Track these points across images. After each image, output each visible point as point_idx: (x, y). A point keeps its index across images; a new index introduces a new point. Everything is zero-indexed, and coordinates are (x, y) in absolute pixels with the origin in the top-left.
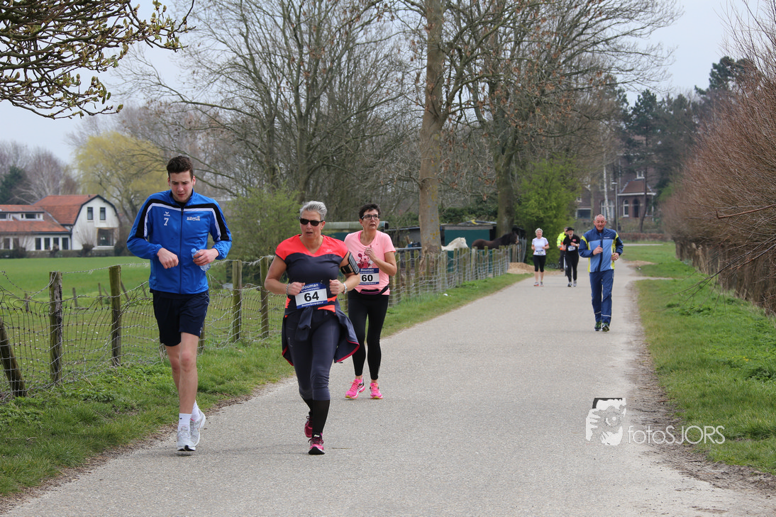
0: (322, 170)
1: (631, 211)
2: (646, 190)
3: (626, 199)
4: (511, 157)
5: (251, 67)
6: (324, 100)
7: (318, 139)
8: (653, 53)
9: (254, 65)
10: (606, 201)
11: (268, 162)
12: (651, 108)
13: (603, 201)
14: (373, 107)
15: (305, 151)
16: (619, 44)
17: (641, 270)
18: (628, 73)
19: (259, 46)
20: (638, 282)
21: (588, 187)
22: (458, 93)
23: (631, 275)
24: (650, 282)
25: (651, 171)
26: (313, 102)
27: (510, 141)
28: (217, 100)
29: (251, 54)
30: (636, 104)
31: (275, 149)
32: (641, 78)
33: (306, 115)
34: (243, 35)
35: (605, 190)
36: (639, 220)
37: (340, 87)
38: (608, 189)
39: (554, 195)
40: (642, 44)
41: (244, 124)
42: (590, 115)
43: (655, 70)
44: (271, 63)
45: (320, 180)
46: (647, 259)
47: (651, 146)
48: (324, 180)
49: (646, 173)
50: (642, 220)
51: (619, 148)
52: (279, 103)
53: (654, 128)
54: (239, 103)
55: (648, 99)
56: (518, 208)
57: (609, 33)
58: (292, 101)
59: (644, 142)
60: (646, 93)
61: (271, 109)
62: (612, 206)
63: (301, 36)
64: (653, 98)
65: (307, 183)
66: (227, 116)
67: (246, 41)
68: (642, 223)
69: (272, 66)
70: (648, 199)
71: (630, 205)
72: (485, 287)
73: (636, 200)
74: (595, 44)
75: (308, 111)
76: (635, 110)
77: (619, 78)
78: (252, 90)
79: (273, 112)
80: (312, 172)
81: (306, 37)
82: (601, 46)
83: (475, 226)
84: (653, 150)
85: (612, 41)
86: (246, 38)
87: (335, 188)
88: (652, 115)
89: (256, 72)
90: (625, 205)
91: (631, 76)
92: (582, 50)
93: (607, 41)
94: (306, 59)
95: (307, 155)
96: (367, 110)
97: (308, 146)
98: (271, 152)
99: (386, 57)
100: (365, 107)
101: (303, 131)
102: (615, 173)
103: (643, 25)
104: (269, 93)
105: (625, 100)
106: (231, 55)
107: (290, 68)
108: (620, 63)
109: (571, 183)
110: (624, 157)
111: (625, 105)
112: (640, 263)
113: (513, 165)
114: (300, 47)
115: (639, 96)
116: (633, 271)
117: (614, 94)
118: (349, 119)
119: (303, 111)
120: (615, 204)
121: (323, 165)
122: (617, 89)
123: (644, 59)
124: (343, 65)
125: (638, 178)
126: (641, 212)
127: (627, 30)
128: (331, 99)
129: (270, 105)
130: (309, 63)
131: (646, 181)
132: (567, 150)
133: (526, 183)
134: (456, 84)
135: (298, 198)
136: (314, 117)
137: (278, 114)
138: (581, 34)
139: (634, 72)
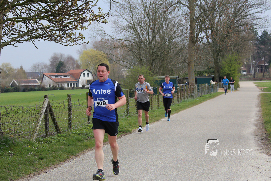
0: (157, 60)
1: (260, 70)
2: (265, 64)
3: (258, 67)
4: (219, 54)
5: (134, 27)
6: (157, 36)
7: (155, 50)
8: (265, 19)
9: (135, 26)
10: (251, 67)
11: (139, 57)
12: (266, 36)
13: (250, 67)
14: (174, 39)
15: (151, 53)
16: (254, 16)
17: (263, 90)
18: (257, 25)
19: (136, 20)
20: (261, 94)
21: (245, 63)
22: (200, 34)
23: (259, 92)
24: (265, 94)
25: (267, 57)
26: (154, 37)
27: (218, 49)
28: (123, 38)
29: (134, 23)
30: (261, 35)
31: (142, 53)
32: (262, 27)
33: (152, 42)
34: (131, 17)
35: (251, 64)
36: (262, 73)
37: (163, 32)
38: (252, 64)
39: (233, 66)
40: (262, 15)
41: (132, 45)
42: (245, 39)
43: (266, 24)
44: (140, 26)
45: (156, 63)
46: (265, 86)
47: (266, 49)
48: (158, 63)
49: (265, 58)
50: (264, 73)
51: (256, 50)
52: (143, 38)
53: (267, 43)
54: (130, 39)
55: (265, 33)
56: (221, 70)
57: (251, 12)
58: (147, 37)
59: (264, 48)
60: (264, 32)
61: (140, 40)
62: (254, 69)
63: (150, 17)
64: (267, 33)
65: (152, 64)
66: (127, 43)
67: (132, 19)
68: (263, 74)
69: (141, 27)
70: (265, 66)
71: (260, 69)
72: (210, 96)
73: (261, 67)
74: (246, 16)
75: (152, 40)
76: (261, 37)
77: (255, 27)
78: (134, 34)
79: (141, 41)
80: (154, 60)
81: (151, 17)
82: (248, 17)
83: (207, 76)
84: (267, 50)
85: (252, 15)
86: (132, 18)
87: (161, 65)
88: (267, 39)
89: (135, 28)
90: (258, 69)
91: (259, 26)
92: (242, 18)
93: (250, 15)
94: (152, 24)
95: (152, 55)
96: (171, 40)
97: (152, 52)
98: (140, 54)
99: (177, 22)
100: (171, 39)
101: (150, 47)
102: (254, 58)
103: (262, 9)
104: (139, 35)
105: (257, 34)
106: (128, 23)
107: (146, 27)
108: (254, 22)
109: (238, 62)
110: (257, 53)
111: (257, 35)
112: (263, 88)
113: (219, 56)
114: (150, 20)
115: (262, 32)
116: (260, 90)
117: (254, 32)
118: (166, 43)
119: (151, 40)
120: (254, 68)
121: (157, 58)
122: (255, 30)
123: (263, 20)
124: (163, 25)
125: (262, 59)
126: (263, 71)
127: (257, 11)
128: (160, 37)
129: (140, 39)
130: (152, 25)
131: (265, 61)
132: (237, 51)
133: (224, 62)
134: (199, 31)
135: (149, 69)
136: (154, 42)
137: (142, 42)
138: (242, 13)
139: (260, 25)
